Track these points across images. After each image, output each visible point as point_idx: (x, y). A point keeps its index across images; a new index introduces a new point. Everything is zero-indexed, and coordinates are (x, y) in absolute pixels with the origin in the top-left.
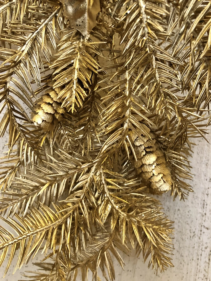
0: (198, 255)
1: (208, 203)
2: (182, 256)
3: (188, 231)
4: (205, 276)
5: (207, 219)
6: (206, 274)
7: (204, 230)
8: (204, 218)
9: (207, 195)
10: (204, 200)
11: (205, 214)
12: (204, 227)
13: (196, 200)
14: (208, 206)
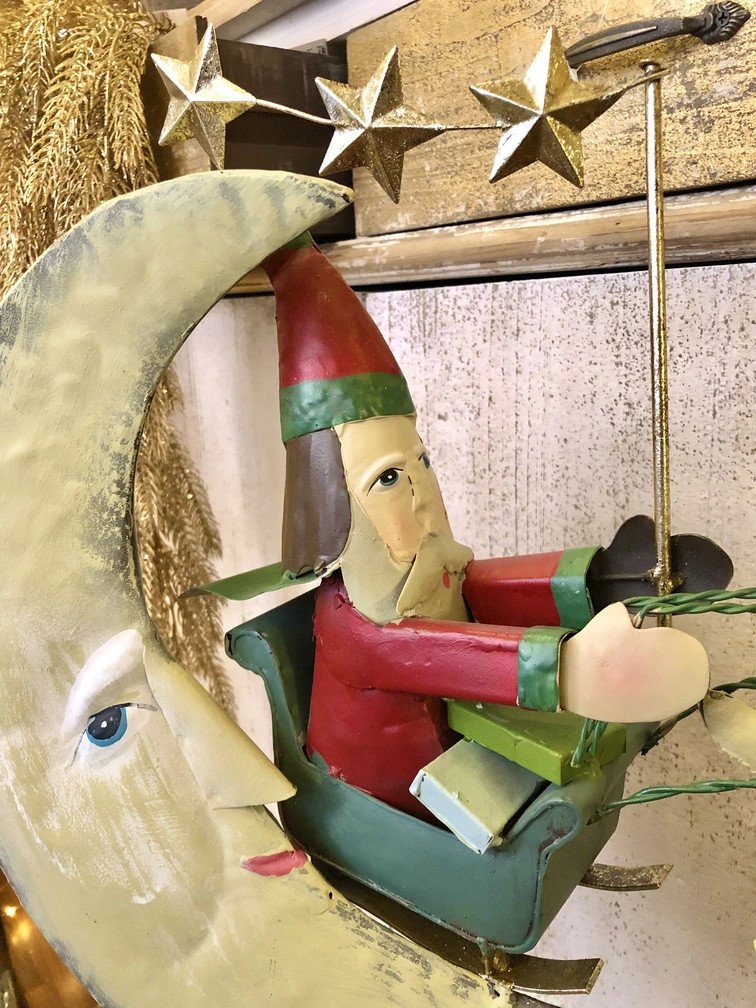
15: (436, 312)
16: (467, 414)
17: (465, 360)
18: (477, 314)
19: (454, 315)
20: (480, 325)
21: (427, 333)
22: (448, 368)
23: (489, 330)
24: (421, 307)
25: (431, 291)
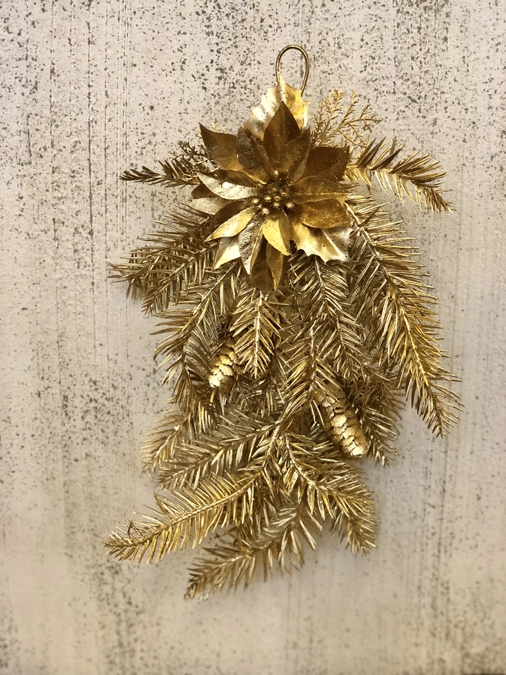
0: (422, 545)
1: (433, 470)
2: (399, 546)
3: (406, 511)
4: (434, 575)
5: (432, 494)
6: (436, 573)
7: (429, 509)
8: (428, 492)
9: (431, 460)
10: (427, 468)
11: (430, 487)
12: (429, 504)
13: (415, 467)
14: (432, 476)
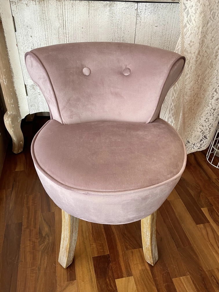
15: (158, 8)
16: (162, 25)
17: (163, 16)
18: (167, 8)
19: (162, 8)
20: (167, 10)
21: (155, 11)
22: (159, 18)
23: (169, 11)
24: (154, 7)
25: (157, 4)
